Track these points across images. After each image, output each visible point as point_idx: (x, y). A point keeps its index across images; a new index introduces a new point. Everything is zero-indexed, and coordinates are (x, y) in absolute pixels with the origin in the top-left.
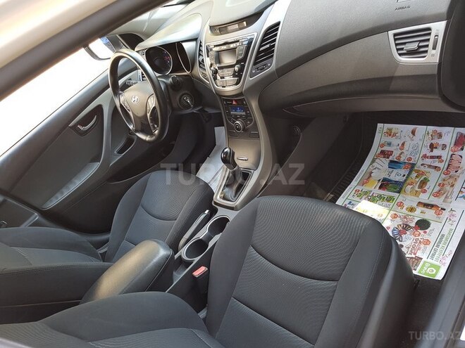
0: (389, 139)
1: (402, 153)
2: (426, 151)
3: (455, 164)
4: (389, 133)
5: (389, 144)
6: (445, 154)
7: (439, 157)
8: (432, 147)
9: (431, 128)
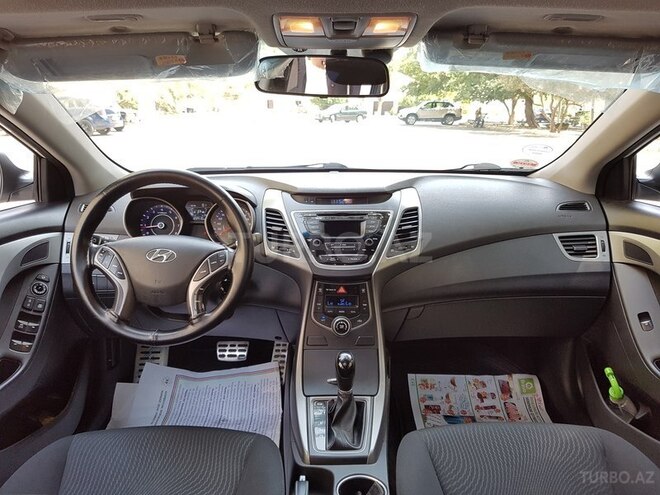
0: (428, 392)
1: (451, 407)
2: (476, 402)
3: (513, 412)
4: (425, 384)
5: (431, 398)
6: (498, 403)
7: (493, 407)
8: (481, 397)
9: (470, 378)
